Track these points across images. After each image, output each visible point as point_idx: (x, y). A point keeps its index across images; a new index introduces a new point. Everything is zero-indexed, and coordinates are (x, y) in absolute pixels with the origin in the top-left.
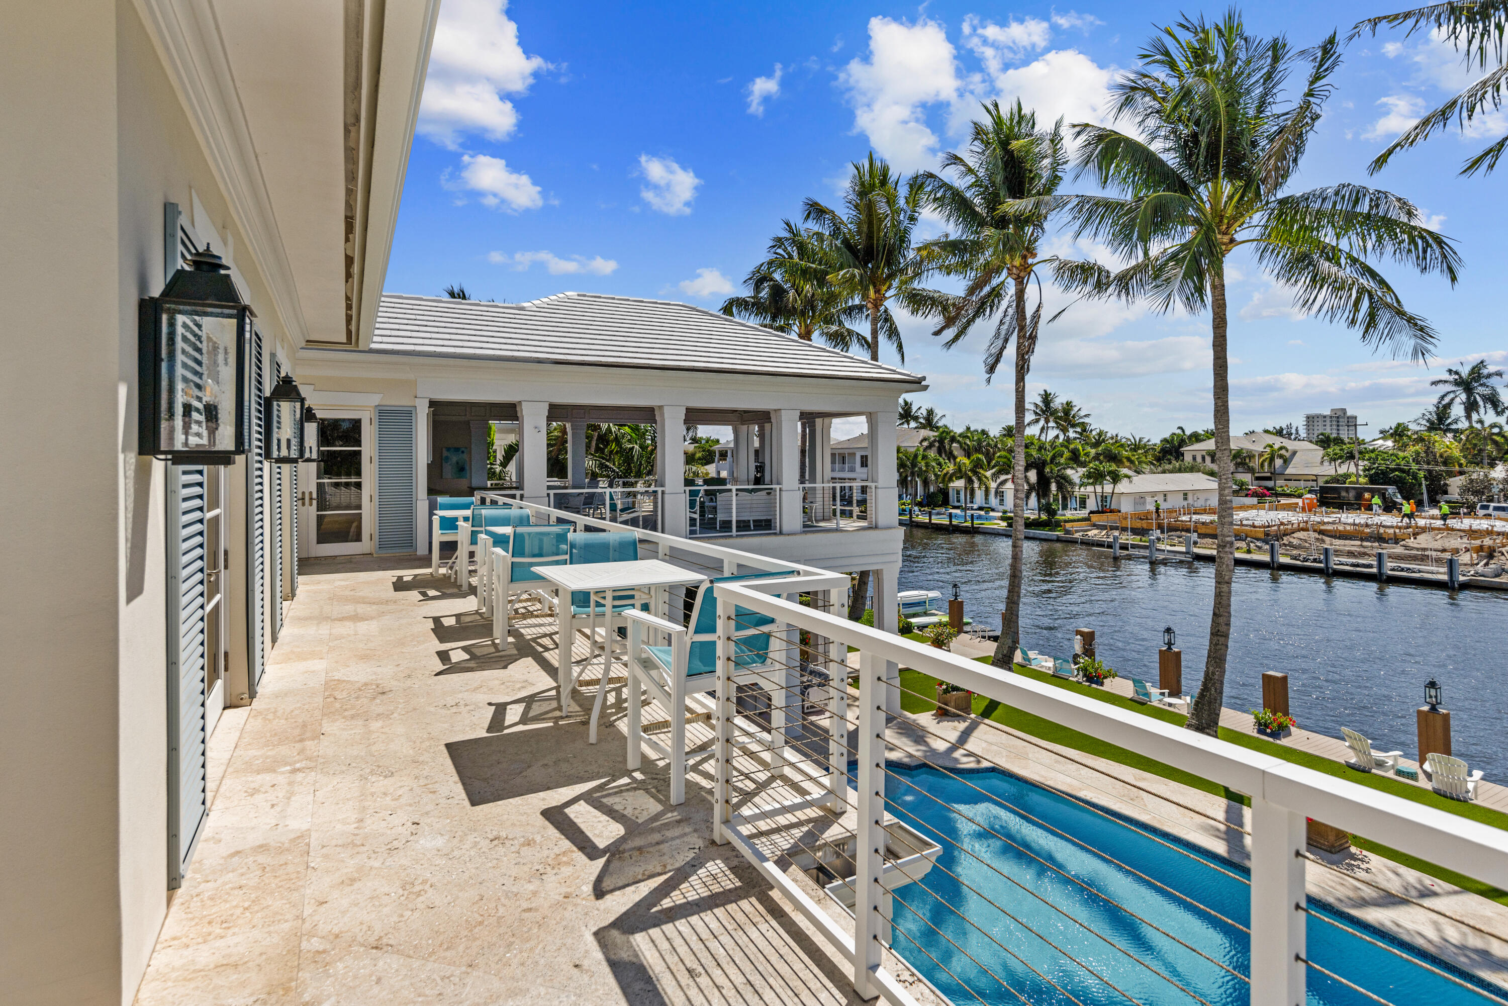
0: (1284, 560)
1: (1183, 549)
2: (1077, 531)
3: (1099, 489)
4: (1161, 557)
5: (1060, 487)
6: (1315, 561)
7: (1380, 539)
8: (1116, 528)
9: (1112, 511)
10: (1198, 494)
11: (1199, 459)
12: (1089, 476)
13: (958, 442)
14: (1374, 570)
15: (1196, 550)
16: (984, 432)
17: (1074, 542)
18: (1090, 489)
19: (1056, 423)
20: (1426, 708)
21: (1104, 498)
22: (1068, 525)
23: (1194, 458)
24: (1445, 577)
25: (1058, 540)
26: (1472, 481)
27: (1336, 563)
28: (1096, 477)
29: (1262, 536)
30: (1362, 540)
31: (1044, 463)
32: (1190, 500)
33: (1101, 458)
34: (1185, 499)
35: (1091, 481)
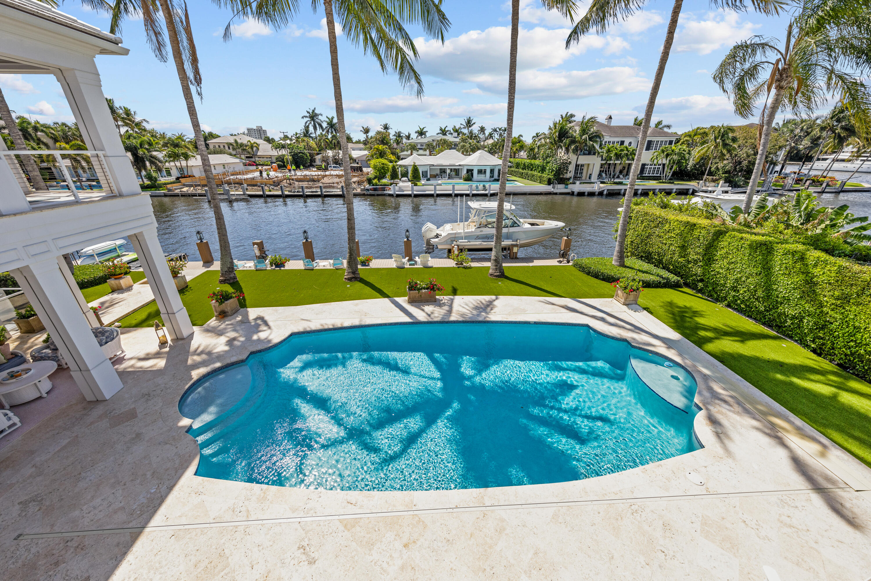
0: (287, 193)
1: (242, 193)
2: (176, 189)
3: (178, 164)
4: (234, 198)
5: (152, 163)
6: (298, 192)
7: (313, 181)
8: (199, 185)
9: (190, 177)
10: (229, 165)
11: (222, 147)
12: (170, 156)
13: (42, 131)
14: (319, 193)
15: (248, 193)
16: (64, 124)
17: (177, 195)
18: (172, 164)
19: (124, 122)
20: (406, 240)
21: (181, 169)
22: (169, 186)
23: (219, 146)
24: (341, 193)
25: (165, 196)
26: (323, 157)
27: (307, 192)
28: (174, 157)
29: (272, 183)
30: (308, 181)
31: (136, 148)
32: (227, 169)
33: (169, 145)
34: (224, 168)
35: (172, 159)
